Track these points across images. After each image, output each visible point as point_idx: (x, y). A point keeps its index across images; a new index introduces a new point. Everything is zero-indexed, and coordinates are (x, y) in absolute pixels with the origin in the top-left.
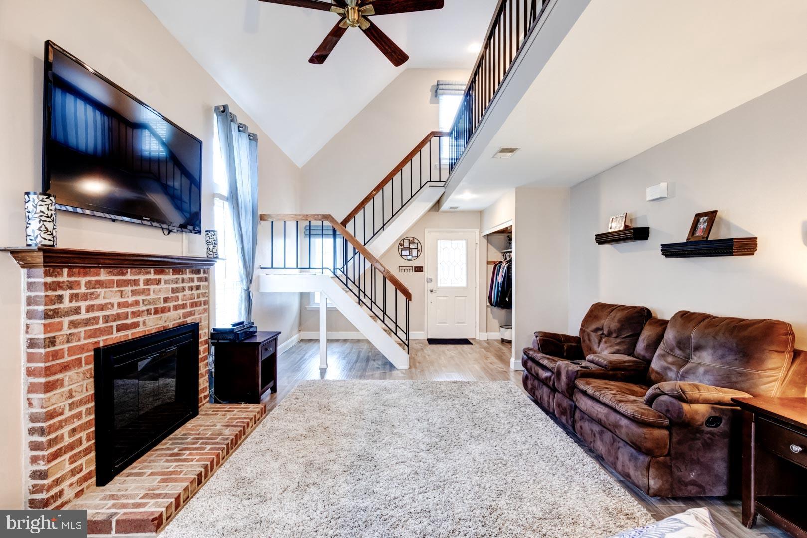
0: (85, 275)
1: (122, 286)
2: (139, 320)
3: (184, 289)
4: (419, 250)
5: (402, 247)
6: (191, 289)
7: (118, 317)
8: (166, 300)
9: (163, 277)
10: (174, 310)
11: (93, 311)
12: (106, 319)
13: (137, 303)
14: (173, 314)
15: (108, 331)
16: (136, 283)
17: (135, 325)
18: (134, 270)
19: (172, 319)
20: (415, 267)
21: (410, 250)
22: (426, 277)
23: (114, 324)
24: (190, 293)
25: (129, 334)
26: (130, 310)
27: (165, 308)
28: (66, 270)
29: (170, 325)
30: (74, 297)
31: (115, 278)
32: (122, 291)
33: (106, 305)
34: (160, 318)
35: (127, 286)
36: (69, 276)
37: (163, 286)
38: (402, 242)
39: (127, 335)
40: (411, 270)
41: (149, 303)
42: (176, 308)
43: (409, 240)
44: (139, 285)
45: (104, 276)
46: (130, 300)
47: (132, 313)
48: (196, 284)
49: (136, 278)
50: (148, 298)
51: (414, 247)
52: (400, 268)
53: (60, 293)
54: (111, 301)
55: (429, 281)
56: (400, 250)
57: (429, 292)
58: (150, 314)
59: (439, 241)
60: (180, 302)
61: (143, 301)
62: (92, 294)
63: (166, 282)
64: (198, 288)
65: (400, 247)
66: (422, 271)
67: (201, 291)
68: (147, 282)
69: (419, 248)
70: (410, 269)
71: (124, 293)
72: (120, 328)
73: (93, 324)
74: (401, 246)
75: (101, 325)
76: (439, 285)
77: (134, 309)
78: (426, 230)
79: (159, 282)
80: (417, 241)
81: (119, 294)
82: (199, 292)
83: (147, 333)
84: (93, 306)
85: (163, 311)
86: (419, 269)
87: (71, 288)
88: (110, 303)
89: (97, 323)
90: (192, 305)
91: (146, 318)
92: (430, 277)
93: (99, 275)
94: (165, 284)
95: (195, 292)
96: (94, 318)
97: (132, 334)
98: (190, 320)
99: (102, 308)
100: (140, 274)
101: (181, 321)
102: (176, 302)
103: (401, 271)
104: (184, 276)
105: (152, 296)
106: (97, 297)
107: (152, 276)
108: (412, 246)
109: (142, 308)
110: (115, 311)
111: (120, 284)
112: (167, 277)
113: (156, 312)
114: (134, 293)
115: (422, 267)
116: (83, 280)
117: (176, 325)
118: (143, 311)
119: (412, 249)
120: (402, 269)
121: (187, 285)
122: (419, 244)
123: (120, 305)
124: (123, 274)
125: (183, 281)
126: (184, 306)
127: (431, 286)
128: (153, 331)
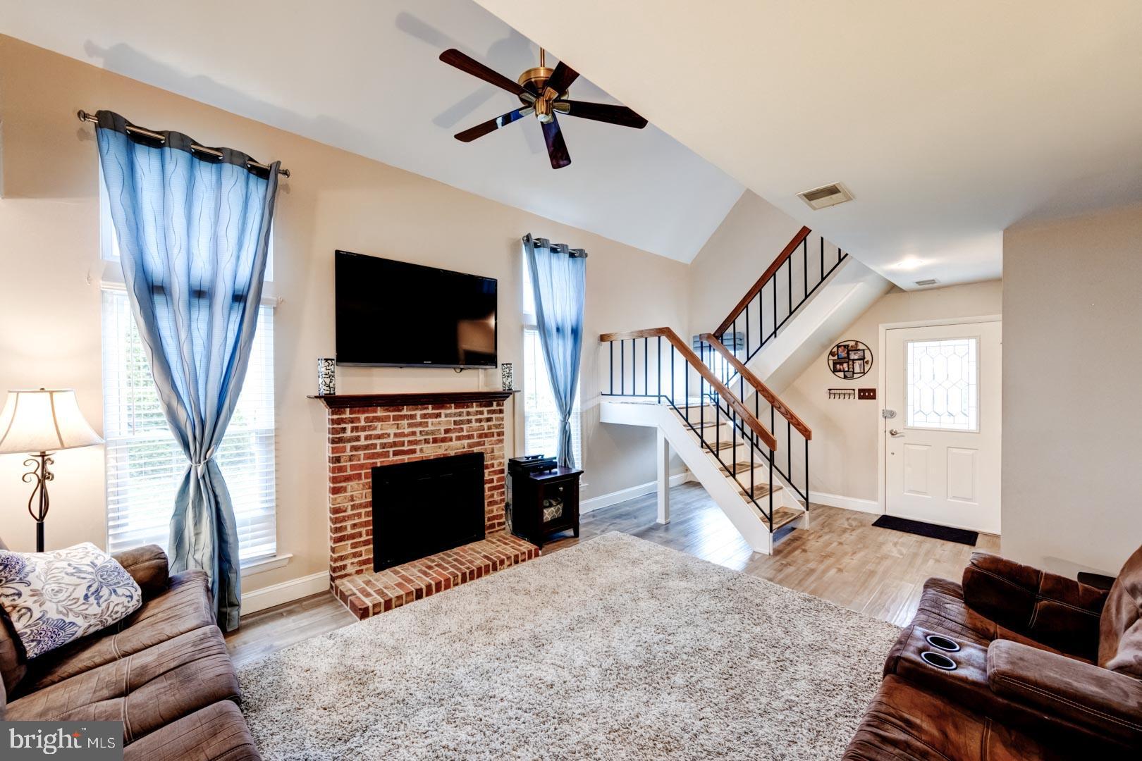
0: (364, 412)
1: (398, 420)
2: (417, 447)
3: (469, 421)
4: (867, 362)
5: (836, 358)
6: (480, 421)
7: (395, 444)
8: (447, 431)
9: (443, 412)
10: (456, 440)
11: (371, 439)
12: (384, 446)
13: (414, 433)
14: (455, 443)
15: (386, 455)
16: (412, 417)
17: (414, 451)
18: (410, 407)
19: (455, 447)
20: (860, 391)
21: (851, 363)
22: (881, 407)
23: (391, 450)
24: (478, 424)
25: (406, 458)
26: (406, 439)
27: (446, 438)
28: (348, 410)
29: (452, 453)
30: (354, 429)
31: (391, 414)
32: (398, 424)
33: (383, 434)
34: (440, 447)
35: (403, 420)
36: (351, 413)
37: (443, 418)
38: (835, 349)
39: (404, 459)
40: (852, 397)
41: (427, 433)
42: (459, 438)
43: (848, 346)
44: (416, 419)
45: (380, 413)
46: (407, 431)
47: (409, 441)
48: (486, 415)
49: (413, 413)
50: (426, 429)
51: (856, 357)
52: (831, 391)
53: (343, 426)
54: (388, 431)
55: (889, 415)
56: (831, 363)
57: (889, 435)
58: (429, 443)
59: (910, 345)
60: (465, 433)
61: (421, 432)
62: (371, 426)
63: (446, 416)
64: (489, 420)
65: (831, 357)
66: (874, 398)
67: (494, 422)
68: (424, 416)
69: (868, 357)
70: (849, 394)
71: (400, 425)
72: (395, 454)
73: (371, 449)
74: (833, 356)
75: (379, 450)
76: (910, 424)
77: (411, 438)
78: (882, 328)
79: (439, 415)
80: (864, 347)
81: (396, 427)
82: (490, 423)
83: (424, 459)
84: (371, 435)
85: (443, 440)
86: (868, 394)
87: (352, 422)
88: (386, 434)
89: (375, 448)
90: (480, 436)
91: (424, 446)
92: (889, 408)
93: (376, 412)
94: (446, 417)
95: (485, 424)
96: (372, 445)
97: (408, 458)
98: (476, 450)
99: (379, 437)
100: (417, 409)
101: (464, 450)
102: (459, 432)
103: (832, 396)
104: (469, 410)
105: (430, 428)
106: (375, 428)
107: (430, 411)
108: (853, 356)
109: (419, 437)
110: (391, 439)
111: (395, 418)
112: (448, 411)
113: (435, 441)
114: (410, 425)
115: (874, 391)
116: (363, 417)
117: (459, 454)
118: (420, 441)
119: (854, 360)
120: (835, 394)
121: (473, 418)
122: (867, 352)
123: (396, 435)
124: (400, 411)
125: (468, 414)
126: (469, 437)
127: (893, 424)
128: (432, 458)
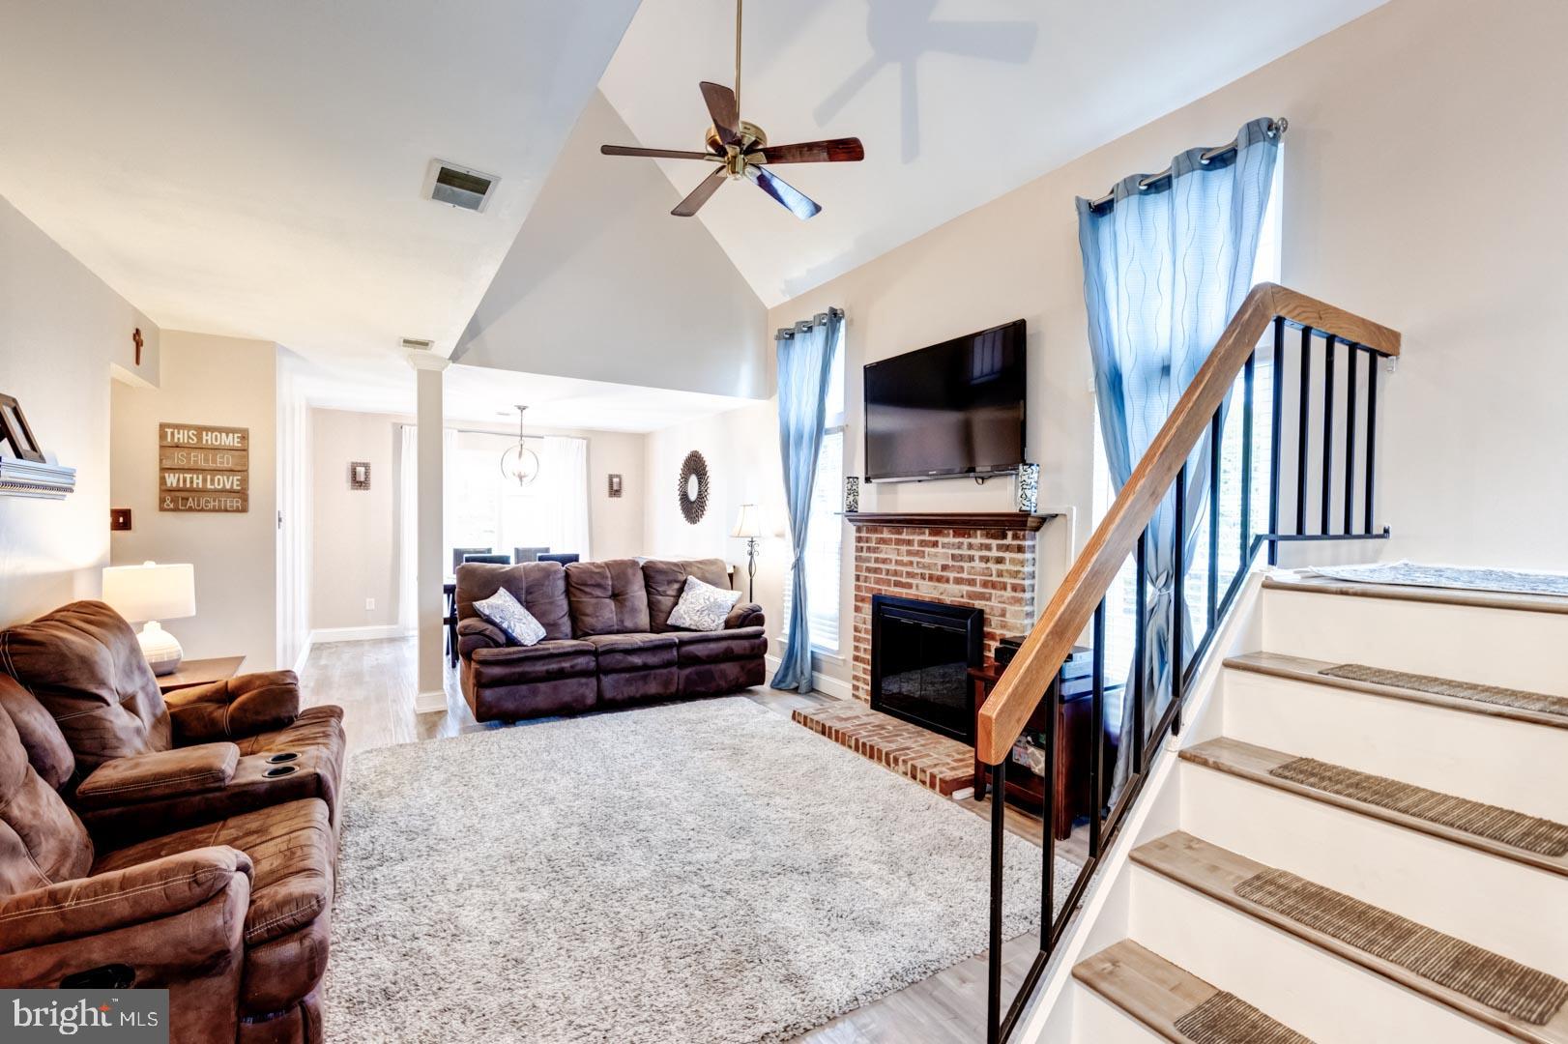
0: (875, 532)
1: (899, 544)
2: (914, 582)
3: (971, 559)
6: (986, 560)
7: (896, 573)
8: (944, 568)
9: (941, 540)
10: (954, 583)
11: (879, 562)
12: (887, 572)
13: (911, 563)
14: (952, 587)
15: (888, 583)
16: (909, 542)
17: (910, 586)
18: (909, 530)
19: (951, 594)
23: (893, 579)
24: (983, 565)
26: (905, 569)
27: (942, 577)
28: (866, 528)
29: (948, 600)
30: (869, 549)
31: (894, 536)
32: (898, 550)
33: (887, 559)
34: (935, 588)
35: (903, 545)
36: (867, 532)
37: (940, 549)
39: (902, 593)
41: (924, 567)
42: (958, 581)
44: (914, 546)
45: (886, 534)
46: (906, 559)
47: (907, 572)
48: (994, 553)
49: (911, 538)
50: (922, 560)
53: (862, 544)
54: (891, 557)
58: (924, 579)
60: (965, 575)
61: (918, 563)
62: (878, 548)
64: (1000, 561)
67: (1007, 566)
68: (922, 543)
71: (900, 551)
72: (896, 584)
73: (879, 574)
75: (883, 576)
77: (909, 569)
79: (935, 544)
81: (897, 552)
82: (1000, 567)
83: (921, 599)
85: (939, 579)
87: (868, 542)
88: (890, 559)
90: (985, 584)
91: (921, 582)
93: (882, 533)
94: (943, 547)
95: (994, 567)
96: (879, 569)
97: (907, 594)
98: (978, 604)
99: (884, 561)
100: (914, 533)
101: (963, 600)
102: (958, 572)
104: (972, 540)
105: (927, 560)
106: (882, 551)
107: (927, 537)
109: (916, 569)
110: (893, 567)
111: (899, 542)
112: (946, 540)
113: (931, 578)
114: (909, 553)
116: (874, 537)
117: (956, 604)
118: (917, 574)
121: (977, 554)
123: (897, 562)
124: (901, 534)
125: (970, 546)
126: (971, 582)
128: (927, 599)
